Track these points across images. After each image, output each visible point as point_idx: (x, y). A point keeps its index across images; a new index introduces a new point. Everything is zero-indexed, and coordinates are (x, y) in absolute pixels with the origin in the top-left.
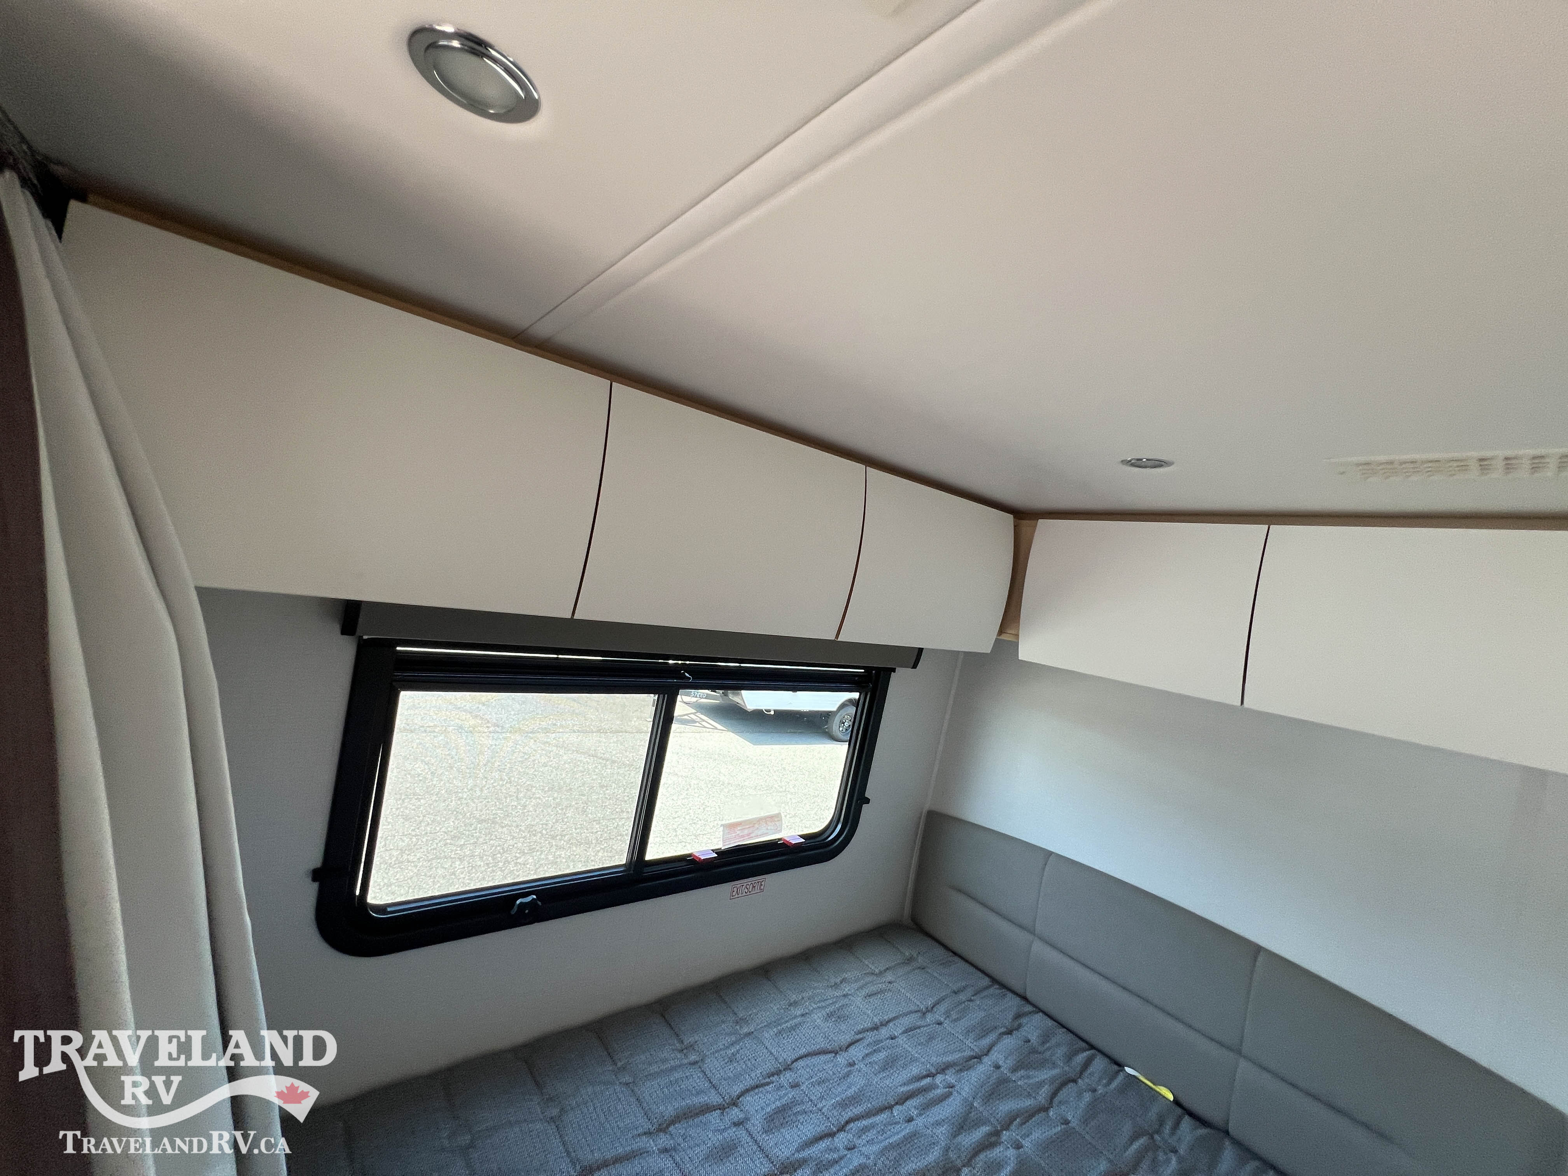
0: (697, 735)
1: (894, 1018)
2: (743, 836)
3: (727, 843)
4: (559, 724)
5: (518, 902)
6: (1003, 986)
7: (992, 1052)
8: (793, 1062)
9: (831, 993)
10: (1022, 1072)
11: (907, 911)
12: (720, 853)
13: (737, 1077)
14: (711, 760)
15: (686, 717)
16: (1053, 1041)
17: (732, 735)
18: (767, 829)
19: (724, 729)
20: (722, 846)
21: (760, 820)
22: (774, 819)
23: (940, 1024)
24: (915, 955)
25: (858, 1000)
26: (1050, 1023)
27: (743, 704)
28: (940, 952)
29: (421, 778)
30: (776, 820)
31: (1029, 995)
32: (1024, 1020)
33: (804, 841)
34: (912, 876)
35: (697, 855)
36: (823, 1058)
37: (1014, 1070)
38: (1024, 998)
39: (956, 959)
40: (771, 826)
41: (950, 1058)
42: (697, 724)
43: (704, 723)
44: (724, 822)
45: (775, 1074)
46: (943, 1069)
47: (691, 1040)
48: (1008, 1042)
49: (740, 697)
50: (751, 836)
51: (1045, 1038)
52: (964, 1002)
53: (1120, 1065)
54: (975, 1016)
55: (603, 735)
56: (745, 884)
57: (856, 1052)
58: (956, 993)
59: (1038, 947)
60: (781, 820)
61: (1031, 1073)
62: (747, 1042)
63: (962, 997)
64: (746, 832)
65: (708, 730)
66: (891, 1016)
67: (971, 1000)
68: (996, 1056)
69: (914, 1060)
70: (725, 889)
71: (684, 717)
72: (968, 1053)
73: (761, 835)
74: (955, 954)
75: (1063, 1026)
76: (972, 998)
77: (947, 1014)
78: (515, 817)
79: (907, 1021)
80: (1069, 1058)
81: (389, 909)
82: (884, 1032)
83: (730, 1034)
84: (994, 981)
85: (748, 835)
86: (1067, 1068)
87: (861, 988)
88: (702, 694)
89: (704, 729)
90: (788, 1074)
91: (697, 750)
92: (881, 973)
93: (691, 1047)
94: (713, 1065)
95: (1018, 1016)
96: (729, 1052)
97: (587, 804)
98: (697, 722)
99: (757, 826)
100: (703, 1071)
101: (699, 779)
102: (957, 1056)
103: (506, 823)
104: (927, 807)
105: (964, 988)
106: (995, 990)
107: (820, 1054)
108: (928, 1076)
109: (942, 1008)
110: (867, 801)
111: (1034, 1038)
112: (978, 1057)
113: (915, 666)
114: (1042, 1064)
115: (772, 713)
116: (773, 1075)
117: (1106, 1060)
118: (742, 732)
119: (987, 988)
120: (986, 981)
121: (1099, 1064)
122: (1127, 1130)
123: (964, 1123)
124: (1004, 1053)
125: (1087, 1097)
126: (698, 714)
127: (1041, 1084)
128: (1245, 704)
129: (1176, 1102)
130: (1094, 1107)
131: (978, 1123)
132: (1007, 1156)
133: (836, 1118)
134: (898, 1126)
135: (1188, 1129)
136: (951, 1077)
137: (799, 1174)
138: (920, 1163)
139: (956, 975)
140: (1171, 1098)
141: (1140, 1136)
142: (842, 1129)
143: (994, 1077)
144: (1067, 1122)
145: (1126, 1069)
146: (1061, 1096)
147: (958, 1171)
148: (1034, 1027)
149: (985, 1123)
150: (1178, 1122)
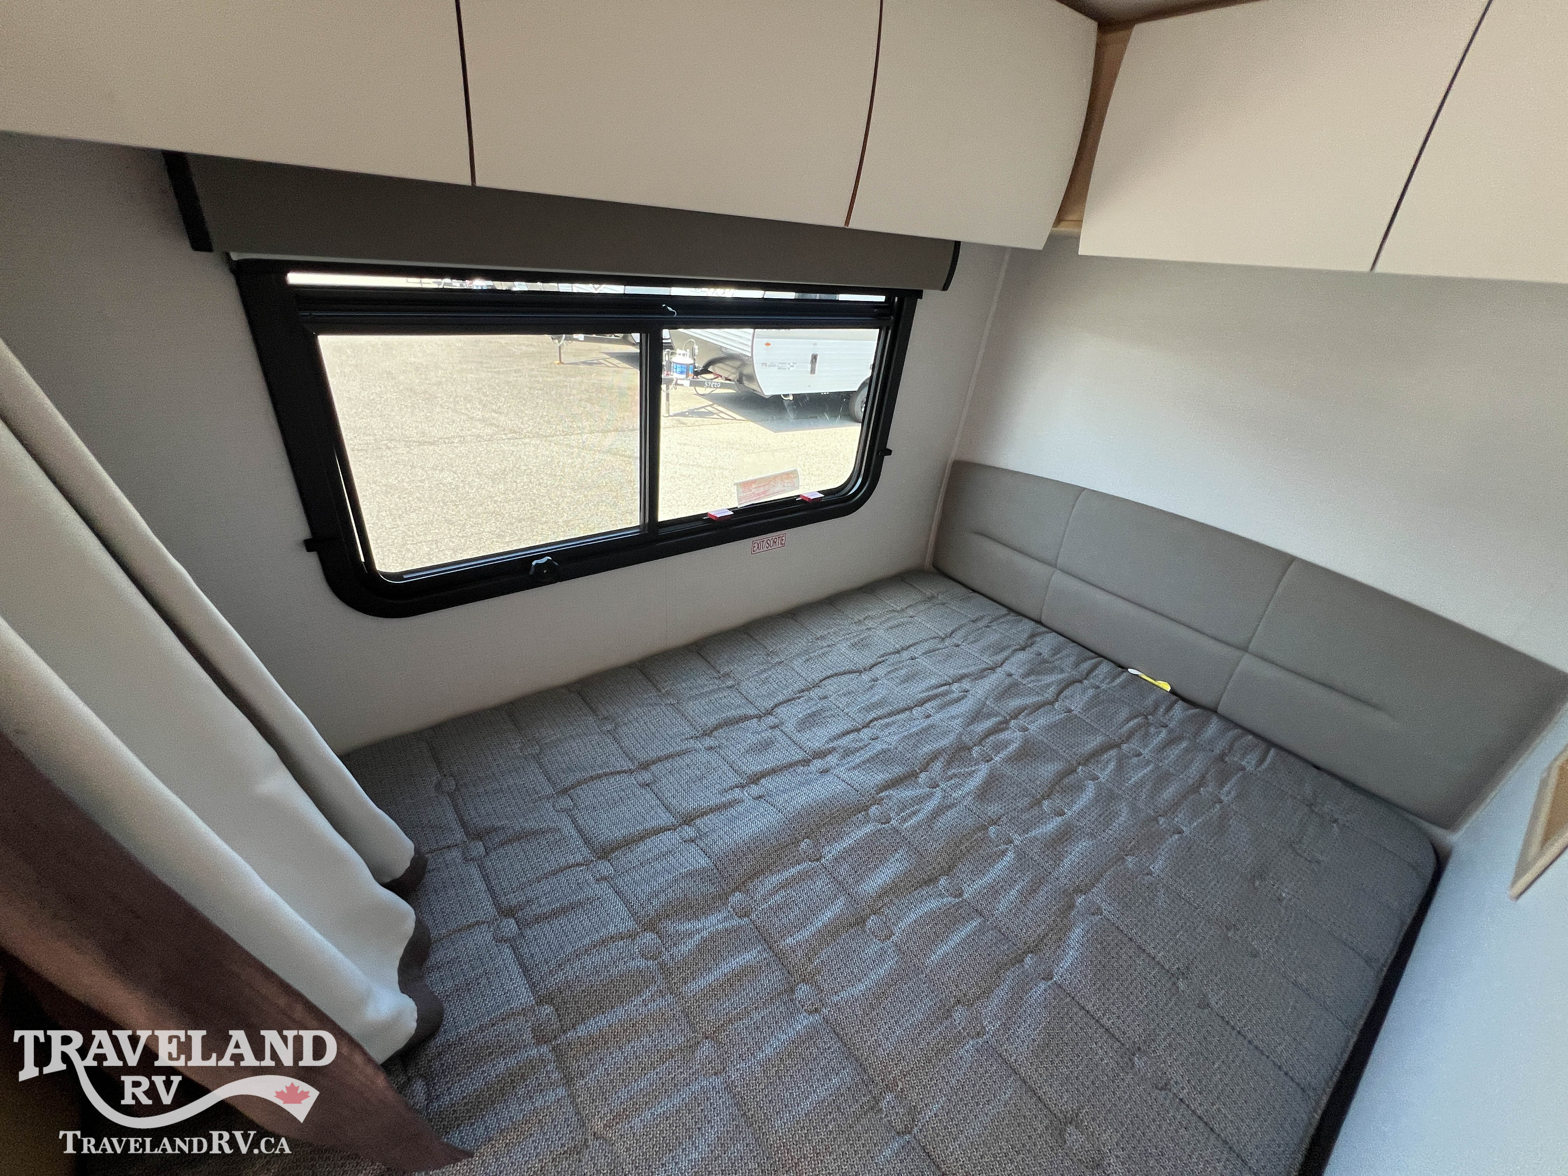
0: (716, 427)
1: (915, 644)
2: (759, 495)
3: (744, 501)
4: (575, 426)
5: (534, 563)
6: (1019, 613)
7: (1005, 664)
8: (821, 681)
9: (854, 628)
10: (1032, 678)
11: (928, 560)
12: (737, 512)
13: (770, 695)
14: (733, 451)
15: (703, 410)
16: (1064, 653)
17: (752, 424)
18: (784, 486)
19: (744, 419)
20: (736, 504)
21: (775, 477)
22: (791, 476)
23: (958, 646)
24: (935, 594)
25: (881, 632)
26: (1062, 639)
27: (760, 391)
28: (960, 590)
29: (453, 487)
30: (792, 476)
31: (1044, 619)
32: (1038, 639)
33: (823, 496)
34: (934, 527)
35: (713, 514)
36: (847, 677)
37: (1026, 675)
38: (1039, 622)
39: (976, 594)
40: (787, 483)
41: (964, 671)
42: (715, 416)
43: (722, 415)
44: (736, 481)
45: (805, 691)
46: (960, 679)
47: (727, 669)
48: (1022, 656)
49: (756, 384)
50: (768, 494)
51: (1056, 651)
52: (981, 628)
53: (1124, 668)
54: (993, 637)
55: (621, 433)
56: (766, 540)
57: (879, 671)
58: (973, 621)
59: (1059, 579)
60: (797, 477)
61: (1040, 678)
62: (779, 669)
63: (980, 624)
64: (762, 490)
65: (726, 421)
66: (911, 642)
67: (989, 627)
68: (1007, 667)
69: (932, 674)
70: (746, 544)
71: (700, 410)
72: (984, 666)
73: (778, 493)
74: (974, 591)
75: (1074, 642)
76: (989, 624)
77: (965, 638)
78: (551, 515)
79: (926, 646)
80: (1077, 665)
81: (405, 577)
82: (905, 655)
83: (762, 664)
84: (1011, 610)
85: (764, 492)
86: (1074, 673)
87: (884, 622)
88: (716, 384)
89: (723, 421)
90: (817, 690)
91: (717, 442)
92: (903, 610)
93: (727, 675)
94: (750, 687)
95: (1033, 636)
96: (763, 676)
97: (617, 499)
98: (715, 413)
99: (772, 483)
100: (740, 692)
101: (723, 468)
102: (973, 669)
103: (544, 520)
104: (953, 456)
105: (982, 617)
106: (1012, 617)
107: (845, 673)
108: (945, 685)
109: (961, 633)
110: (889, 452)
111: (1046, 652)
112: (993, 669)
113: (945, 288)
114: (1052, 671)
115: (791, 398)
116: (803, 691)
117: (1113, 665)
118: (762, 421)
119: (1004, 616)
120: (1004, 611)
121: (1105, 668)
122: (1124, 713)
123: (976, 716)
124: (1017, 664)
125: (1091, 692)
126: (715, 406)
127: (1048, 686)
128: (1379, 269)
129: (1173, 692)
130: (1095, 701)
131: (989, 716)
132: (1013, 737)
133: (861, 719)
134: (917, 721)
135: (1179, 709)
136: (966, 684)
137: (829, 758)
138: (936, 746)
139: (975, 607)
140: (1168, 688)
141: (1135, 717)
142: (867, 726)
143: (1008, 681)
144: (1070, 711)
145: (1130, 670)
146: (1066, 693)
147: (970, 749)
148: (1046, 643)
149: (996, 715)
150: (1170, 708)
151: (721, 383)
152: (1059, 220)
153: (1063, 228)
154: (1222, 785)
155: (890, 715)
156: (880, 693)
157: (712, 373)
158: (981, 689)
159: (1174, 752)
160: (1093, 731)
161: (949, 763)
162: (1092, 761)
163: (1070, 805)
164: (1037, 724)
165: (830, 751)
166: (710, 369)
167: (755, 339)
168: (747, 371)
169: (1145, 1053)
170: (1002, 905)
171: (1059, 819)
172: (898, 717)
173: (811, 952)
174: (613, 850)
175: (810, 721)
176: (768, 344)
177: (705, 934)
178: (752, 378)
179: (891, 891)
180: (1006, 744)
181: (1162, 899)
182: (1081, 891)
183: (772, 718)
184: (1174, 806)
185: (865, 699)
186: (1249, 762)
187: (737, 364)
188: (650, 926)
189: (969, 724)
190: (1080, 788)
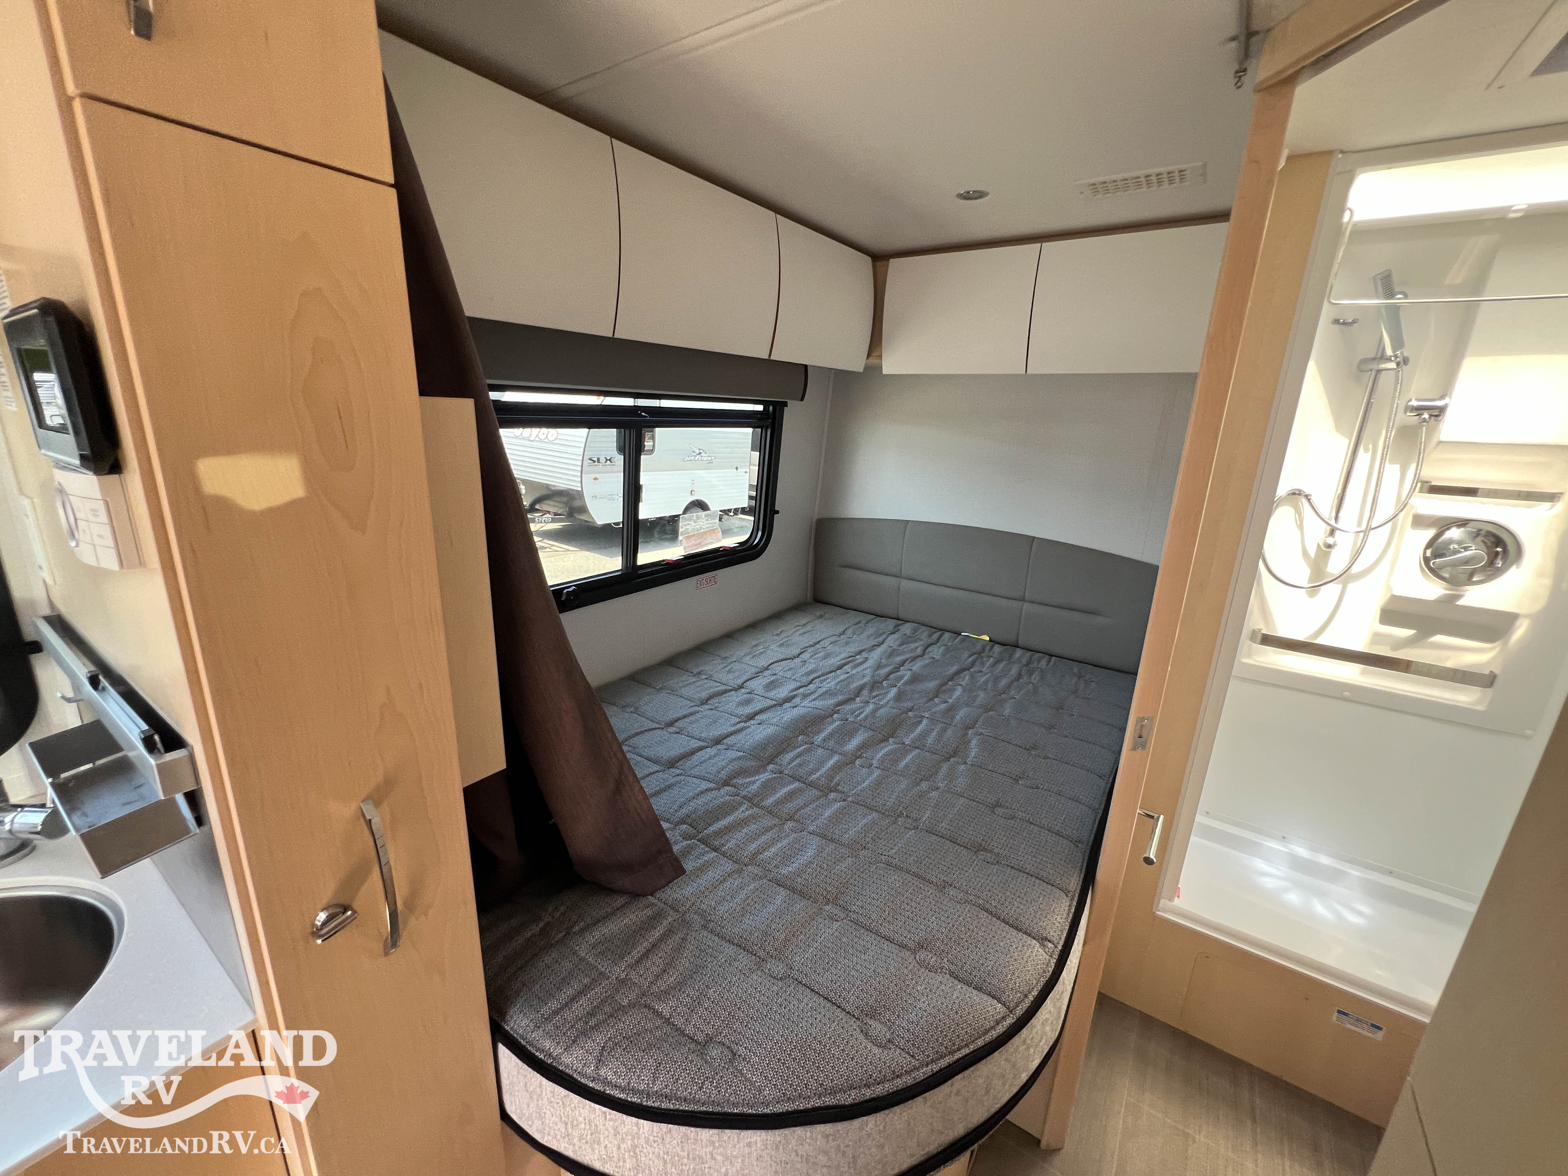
1: (822, 640)
2: (696, 545)
6: (885, 616)
7: (885, 642)
8: (768, 667)
9: (777, 637)
10: (905, 646)
11: (810, 594)
13: (737, 678)
16: (920, 631)
18: (712, 539)
19: (578, 549)
21: (705, 533)
22: (715, 532)
23: (850, 637)
24: (823, 614)
25: (797, 637)
26: (915, 624)
27: (593, 521)
31: (900, 615)
32: (900, 627)
34: (811, 569)
36: (785, 661)
37: (900, 646)
38: (897, 618)
39: (850, 610)
40: (714, 537)
41: (860, 649)
42: (548, 550)
43: (555, 548)
45: (760, 672)
46: (860, 653)
47: (698, 670)
48: (894, 637)
49: (589, 515)
51: (915, 631)
52: (862, 627)
53: (959, 633)
54: (871, 630)
57: (805, 656)
58: (855, 624)
59: (905, 584)
61: (910, 645)
62: (735, 664)
63: (860, 625)
64: (698, 541)
65: (560, 553)
66: (819, 640)
68: (888, 643)
69: (839, 653)
72: (872, 645)
73: (706, 544)
74: (848, 609)
75: (924, 625)
76: (866, 624)
77: (854, 633)
79: (830, 640)
80: (930, 636)
82: (818, 646)
84: (877, 615)
85: (700, 543)
86: (930, 640)
87: (795, 632)
88: (546, 519)
89: (557, 553)
90: (768, 671)
92: (804, 624)
93: (699, 673)
94: (720, 676)
95: (896, 626)
96: (726, 670)
99: (704, 537)
100: (713, 680)
102: (865, 647)
104: (816, 517)
105: (860, 621)
106: (879, 618)
107: (783, 660)
108: (852, 656)
109: (850, 631)
110: (777, 512)
111: (908, 633)
112: (878, 645)
113: (802, 399)
114: (916, 641)
116: (758, 673)
117: (951, 633)
118: (595, 549)
119: (874, 618)
120: (873, 616)
121: (947, 635)
122: (966, 655)
123: (879, 666)
124: (892, 641)
125: (943, 648)
126: (545, 541)
127: (917, 648)
128: (1028, 372)
129: (990, 641)
130: (947, 650)
131: (886, 666)
132: (906, 674)
133: (805, 680)
134: (841, 675)
135: (997, 648)
136: (864, 655)
137: (794, 701)
138: (861, 682)
139: (854, 617)
140: (988, 639)
141: (972, 655)
142: (811, 683)
143: (890, 650)
144: (934, 658)
145: (962, 634)
146: (928, 651)
147: (881, 683)
148: (907, 629)
149: (890, 665)
150: (992, 647)
151: (552, 518)
152: (869, 355)
153: (873, 361)
154: (1031, 675)
155: (823, 675)
156: (810, 667)
157: (539, 510)
158: (875, 656)
159: (1001, 666)
160: (952, 665)
161: (871, 690)
162: (956, 677)
163: (950, 697)
164: (917, 666)
165: (794, 697)
166: (537, 507)
167: (583, 475)
168: (577, 503)
169: (1023, 778)
170: (930, 740)
171: (945, 704)
172: (829, 675)
173: (830, 778)
174: (677, 762)
175: (770, 686)
176: (596, 479)
177: (763, 780)
178: (583, 510)
179: (863, 746)
180: (902, 677)
181: (1013, 723)
182: (970, 728)
183: (743, 690)
184: (1008, 687)
185: (803, 670)
186: (1043, 664)
187: (565, 499)
188: (726, 783)
189: (876, 671)
190: (953, 690)
